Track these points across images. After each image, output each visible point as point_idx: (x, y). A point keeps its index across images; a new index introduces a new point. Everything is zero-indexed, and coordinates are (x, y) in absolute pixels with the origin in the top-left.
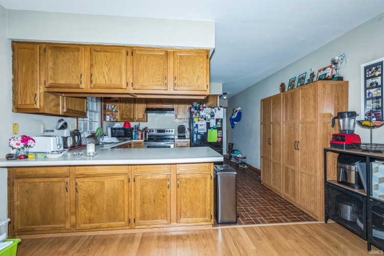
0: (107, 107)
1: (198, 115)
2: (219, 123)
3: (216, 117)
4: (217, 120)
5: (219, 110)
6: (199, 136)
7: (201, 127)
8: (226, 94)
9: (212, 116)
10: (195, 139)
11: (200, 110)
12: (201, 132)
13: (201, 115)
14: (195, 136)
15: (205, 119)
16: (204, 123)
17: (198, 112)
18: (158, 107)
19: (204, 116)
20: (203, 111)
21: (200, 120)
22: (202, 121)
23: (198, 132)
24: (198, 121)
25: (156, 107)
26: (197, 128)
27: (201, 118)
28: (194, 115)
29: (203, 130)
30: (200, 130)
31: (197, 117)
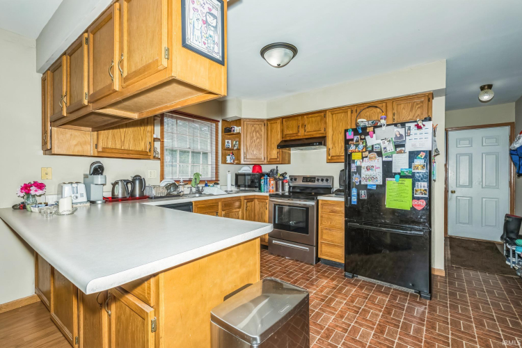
0: (226, 143)
1: (361, 146)
2: (419, 162)
3: (409, 147)
4: (413, 155)
5: (419, 127)
6: (363, 193)
7: (370, 173)
8: (490, 87)
9: (399, 145)
10: (354, 199)
11: (368, 134)
12: (368, 183)
13: (369, 144)
14: (354, 191)
15: (380, 154)
16: (378, 163)
17: (361, 139)
18: (299, 138)
19: (377, 146)
20: (374, 135)
21: (366, 157)
22: (370, 158)
23: (362, 183)
24: (363, 158)
25: (297, 138)
26: (360, 174)
27: (369, 153)
28: (352, 146)
29: (373, 178)
30: (366, 179)
31: (360, 150)
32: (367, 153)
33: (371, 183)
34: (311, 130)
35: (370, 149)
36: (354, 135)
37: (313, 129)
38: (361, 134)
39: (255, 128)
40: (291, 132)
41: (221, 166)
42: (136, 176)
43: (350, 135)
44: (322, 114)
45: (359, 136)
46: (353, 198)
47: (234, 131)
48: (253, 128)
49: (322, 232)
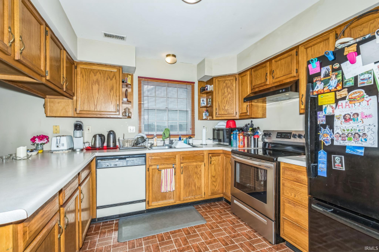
0: (202, 102)
1: (333, 82)
6: (339, 163)
7: (351, 125)
10: (322, 168)
11: (345, 59)
12: (347, 143)
13: (349, 76)
14: (322, 156)
15: (372, 90)
16: (367, 107)
17: (334, 70)
18: (268, 87)
19: (366, 76)
20: (359, 58)
21: (344, 98)
22: (352, 100)
23: (335, 143)
24: (337, 101)
25: (265, 87)
26: (332, 128)
27: (349, 91)
28: (318, 84)
29: (356, 135)
30: (343, 137)
31: (333, 88)
32: (344, 93)
33: (353, 143)
34: (280, 75)
35: (351, 83)
36: (321, 66)
37: (283, 73)
38: (333, 63)
39: (226, 84)
40: (259, 82)
41: (198, 122)
42: (110, 132)
43: (314, 67)
44: (294, 52)
45: (329, 67)
46: (320, 165)
47: (207, 89)
48: (225, 84)
49: (284, 205)
